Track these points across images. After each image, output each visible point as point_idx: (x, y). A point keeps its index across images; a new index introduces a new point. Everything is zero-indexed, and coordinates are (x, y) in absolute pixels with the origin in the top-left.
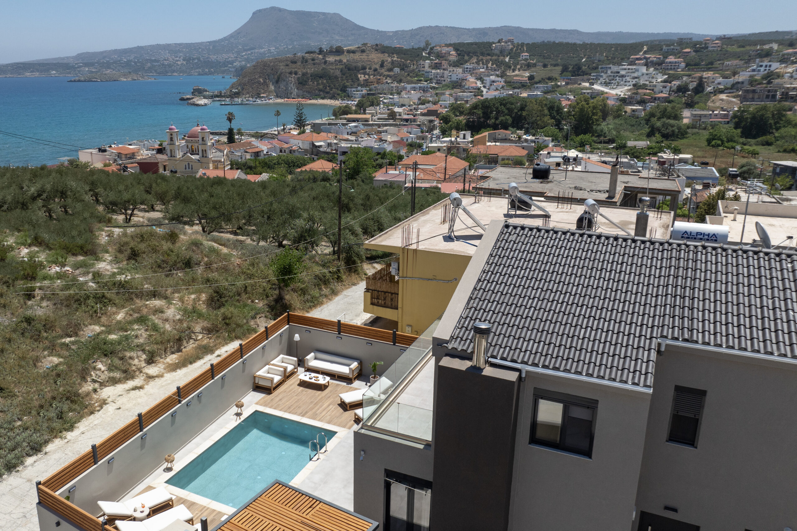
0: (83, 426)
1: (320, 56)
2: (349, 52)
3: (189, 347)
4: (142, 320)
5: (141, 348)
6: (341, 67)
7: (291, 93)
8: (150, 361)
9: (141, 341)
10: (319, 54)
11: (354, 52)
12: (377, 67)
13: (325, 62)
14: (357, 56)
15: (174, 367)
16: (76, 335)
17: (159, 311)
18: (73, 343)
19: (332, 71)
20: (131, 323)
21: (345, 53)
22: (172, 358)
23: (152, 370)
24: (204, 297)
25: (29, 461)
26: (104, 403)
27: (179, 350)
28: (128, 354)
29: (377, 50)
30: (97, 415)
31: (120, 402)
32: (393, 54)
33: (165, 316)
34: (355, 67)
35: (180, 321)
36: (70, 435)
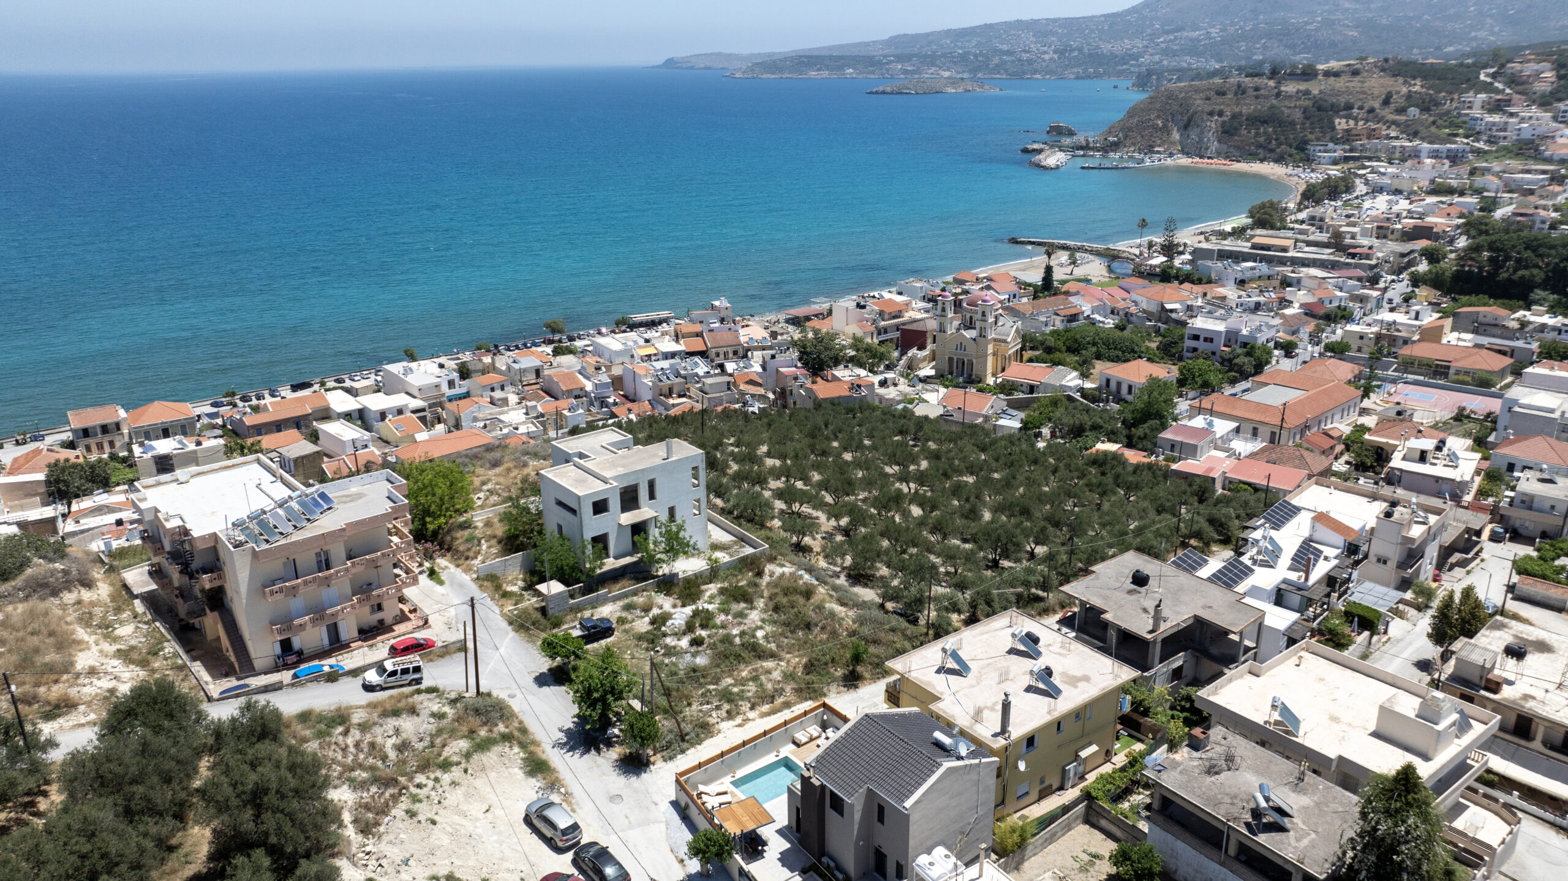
0: (706, 743)
1: (1272, 83)
2: (1327, 74)
3: (780, 700)
4: (755, 679)
5: (748, 699)
6: (1307, 103)
7: (1207, 149)
8: (752, 708)
9: (750, 694)
10: (1270, 78)
11: (1336, 74)
12: (1376, 104)
13: (1278, 95)
14: (1340, 84)
15: (764, 715)
16: (717, 684)
17: (768, 672)
18: (714, 690)
19: (1286, 111)
20: (748, 680)
21: (1320, 77)
22: (766, 708)
23: (751, 715)
24: (804, 660)
25: (679, 757)
26: (719, 732)
27: (772, 702)
28: (740, 703)
29: (1383, 70)
30: (714, 738)
31: (728, 733)
32: (1414, 78)
33: (771, 677)
34: (1332, 105)
35: (779, 682)
36: (699, 747)
